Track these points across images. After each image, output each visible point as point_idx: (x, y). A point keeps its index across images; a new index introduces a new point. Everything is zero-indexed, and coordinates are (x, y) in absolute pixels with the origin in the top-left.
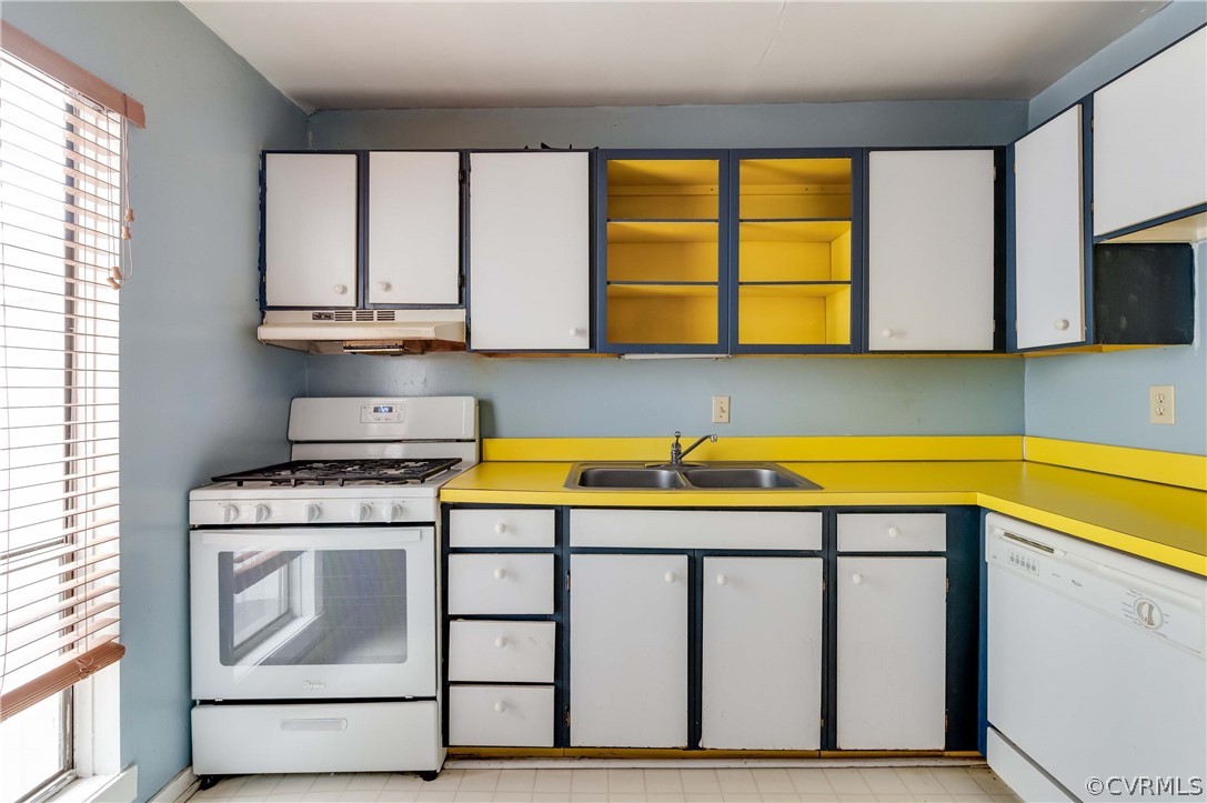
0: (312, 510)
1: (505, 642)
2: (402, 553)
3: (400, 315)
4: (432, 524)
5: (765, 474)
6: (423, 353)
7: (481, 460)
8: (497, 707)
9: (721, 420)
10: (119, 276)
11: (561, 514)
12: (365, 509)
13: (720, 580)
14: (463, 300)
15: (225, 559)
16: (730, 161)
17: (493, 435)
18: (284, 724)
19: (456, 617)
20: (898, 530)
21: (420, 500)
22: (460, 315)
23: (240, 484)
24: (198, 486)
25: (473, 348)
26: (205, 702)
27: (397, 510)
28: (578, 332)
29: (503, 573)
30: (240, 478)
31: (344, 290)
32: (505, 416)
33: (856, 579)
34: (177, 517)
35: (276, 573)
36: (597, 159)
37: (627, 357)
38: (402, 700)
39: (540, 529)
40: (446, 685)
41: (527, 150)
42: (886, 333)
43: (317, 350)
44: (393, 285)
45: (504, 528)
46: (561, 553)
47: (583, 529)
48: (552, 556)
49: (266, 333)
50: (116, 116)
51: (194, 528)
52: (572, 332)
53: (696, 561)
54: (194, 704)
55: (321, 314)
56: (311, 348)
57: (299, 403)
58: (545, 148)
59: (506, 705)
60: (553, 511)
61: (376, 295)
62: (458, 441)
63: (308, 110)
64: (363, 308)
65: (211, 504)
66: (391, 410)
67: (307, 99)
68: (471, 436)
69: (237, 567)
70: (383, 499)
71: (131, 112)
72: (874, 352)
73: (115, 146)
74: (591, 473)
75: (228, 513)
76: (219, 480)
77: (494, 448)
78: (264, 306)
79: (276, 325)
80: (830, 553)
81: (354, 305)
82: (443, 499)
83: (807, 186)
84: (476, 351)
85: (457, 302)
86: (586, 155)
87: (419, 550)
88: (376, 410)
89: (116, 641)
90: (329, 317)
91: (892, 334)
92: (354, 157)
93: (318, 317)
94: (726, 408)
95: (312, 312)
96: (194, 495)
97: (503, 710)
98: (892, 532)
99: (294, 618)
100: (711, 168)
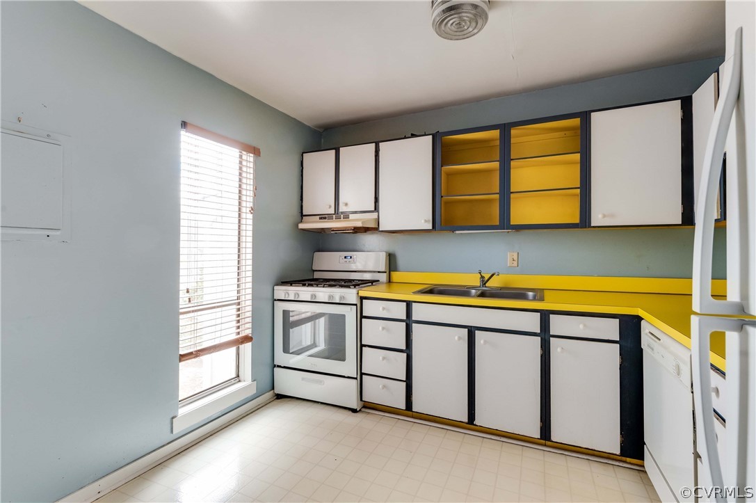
0: (312, 296)
1: (384, 358)
2: (344, 316)
3: (352, 217)
4: (356, 305)
5: (531, 294)
6: (365, 232)
7: (390, 281)
8: (381, 387)
9: (514, 265)
10: (252, 209)
11: (409, 304)
12: (330, 297)
13: (482, 342)
14: (376, 209)
15: (286, 314)
16: (505, 129)
17: (396, 270)
18: (303, 379)
19: (365, 346)
20: (585, 325)
21: (351, 295)
22: (375, 215)
23: (291, 285)
24: (277, 285)
25: (380, 230)
26: (279, 366)
27: (341, 298)
28: (426, 221)
29: (383, 328)
30: (291, 283)
31: (330, 207)
32: (401, 261)
33: (559, 350)
34: (270, 296)
35: (310, 323)
36: (436, 137)
37: (457, 232)
38: (344, 377)
39: (399, 311)
40: (362, 374)
41: (405, 138)
42: (600, 216)
43: (324, 232)
44: (349, 204)
45: (384, 309)
46: (409, 322)
47: (419, 312)
48: (405, 323)
49: (301, 226)
50: (252, 155)
51: (276, 300)
52: (423, 221)
53: (471, 331)
54: (275, 366)
55: (323, 217)
56: (322, 231)
57: (317, 254)
58: (413, 136)
59: (384, 387)
60: (405, 303)
61: (342, 208)
62: (379, 272)
63: (321, 130)
64: (337, 214)
65: (281, 292)
66: (351, 257)
67: (320, 127)
68: (383, 270)
69: (291, 319)
70: (337, 293)
71: (256, 151)
72: (594, 227)
73: (252, 165)
74: (436, 289)
75: (285, 295)
76: (284, 283)
77: (396, 276)
78: (302, 215)
79: (306, 222)
80: (545, 335)
81: (333, 213)
82: (360, 295)
83: (565, 132)
84: (382, 231)
85: (373, 209)
86: (431, 136)
87: (350, 315)
88: (345, 257)
89: (250, 335)
90: (325, 218)
91: (604, 216)
92: (334, 151)
93: (320, 218)
94: (516, 258)
95: (318, 217)
96: (276, 288)
97: (383, 388)
98: (581, 326)
99: (316, 346)
100: (495, 134)
